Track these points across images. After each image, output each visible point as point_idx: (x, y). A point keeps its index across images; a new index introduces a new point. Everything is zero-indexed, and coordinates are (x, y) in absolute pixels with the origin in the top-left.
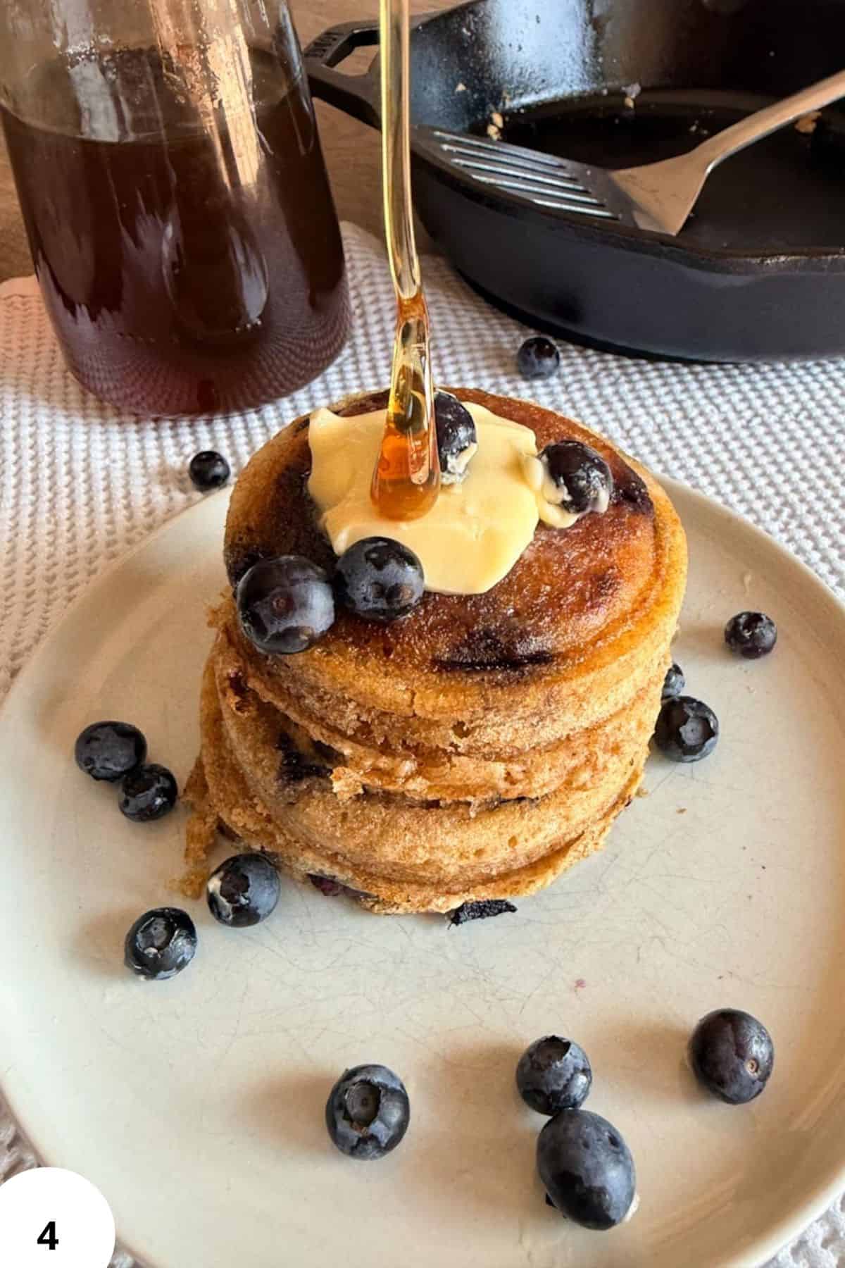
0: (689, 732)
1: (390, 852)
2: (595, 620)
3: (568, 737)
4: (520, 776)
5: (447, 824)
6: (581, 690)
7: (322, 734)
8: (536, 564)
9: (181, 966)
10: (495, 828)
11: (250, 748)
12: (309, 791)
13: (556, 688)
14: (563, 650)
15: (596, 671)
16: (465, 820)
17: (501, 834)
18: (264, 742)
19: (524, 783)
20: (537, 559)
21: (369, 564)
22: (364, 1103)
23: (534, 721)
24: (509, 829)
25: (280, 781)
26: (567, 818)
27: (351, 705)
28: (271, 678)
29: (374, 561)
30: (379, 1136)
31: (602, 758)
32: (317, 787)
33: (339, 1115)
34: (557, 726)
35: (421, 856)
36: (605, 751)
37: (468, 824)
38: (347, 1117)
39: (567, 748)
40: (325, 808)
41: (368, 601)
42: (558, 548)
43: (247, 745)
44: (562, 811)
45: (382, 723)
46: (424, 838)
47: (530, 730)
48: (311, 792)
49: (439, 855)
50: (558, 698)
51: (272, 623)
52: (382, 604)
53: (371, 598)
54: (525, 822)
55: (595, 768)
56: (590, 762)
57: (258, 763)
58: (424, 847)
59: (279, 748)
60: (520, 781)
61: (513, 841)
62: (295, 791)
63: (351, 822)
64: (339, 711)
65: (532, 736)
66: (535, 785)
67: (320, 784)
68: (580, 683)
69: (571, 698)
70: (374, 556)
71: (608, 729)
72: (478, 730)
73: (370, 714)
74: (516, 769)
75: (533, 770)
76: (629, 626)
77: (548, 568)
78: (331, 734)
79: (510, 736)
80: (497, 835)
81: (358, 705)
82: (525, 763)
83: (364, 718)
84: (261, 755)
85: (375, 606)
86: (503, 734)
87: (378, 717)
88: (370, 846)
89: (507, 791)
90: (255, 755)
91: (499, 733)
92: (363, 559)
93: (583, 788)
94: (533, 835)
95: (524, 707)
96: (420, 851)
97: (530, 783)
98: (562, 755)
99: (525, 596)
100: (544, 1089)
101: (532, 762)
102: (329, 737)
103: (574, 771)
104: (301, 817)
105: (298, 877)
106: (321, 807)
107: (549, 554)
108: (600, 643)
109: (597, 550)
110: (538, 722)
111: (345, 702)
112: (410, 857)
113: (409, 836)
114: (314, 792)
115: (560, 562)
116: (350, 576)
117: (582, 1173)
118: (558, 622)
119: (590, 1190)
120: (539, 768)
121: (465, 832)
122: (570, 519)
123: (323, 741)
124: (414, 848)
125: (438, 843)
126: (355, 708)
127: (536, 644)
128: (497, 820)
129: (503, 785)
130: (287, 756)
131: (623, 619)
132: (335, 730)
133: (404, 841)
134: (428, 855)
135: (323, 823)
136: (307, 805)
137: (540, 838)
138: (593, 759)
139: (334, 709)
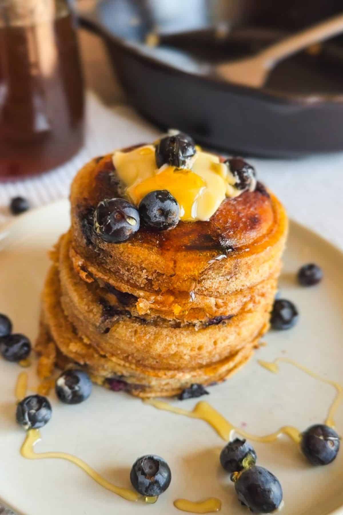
0: (286, 313)
1: (158, 348)
2: (253, 235)
3: (241, 290)
4: (222, 304)
5: (185, 333)
6: (249, 262)
7: (128, 288)
8: (224, 211)
9: (46, 421)
10: (208, 335)
11: (86, 304)
12: (118, 321)
13: (239, 260)
14: (240, 246)
15: (255, 254)
16: (193, 332)
17: (210, 338)
18: (92, 301)
19: (224, 308)
20: (225, 209)
21: (158, 199)
22: (151, 468)
23: (228, 277)
24: (214, 335)
25: (104, 317)
26: (239, 334)
27: (144, 271)
28: (100, 265)
29: (160, 199)
30: (160, 481)
31: (257, 298)
32: (121, 319)
33: (139, 474)
34: (238, 281)
35: (173, 349)
36: (259, 295)
37: (195, 334)
38: (143, 473)
39: (241, 294)
40: (126, 328)
41: (157, 218)
42: (233, 205)
43: (84, 303)
44: (237, 330)
45: (158, 280)
46: (175, 339)
47: (227, 282)
48: (119, 321)
49: (182, 348)
50: (240, 265)
51: (115, 225)
52: (162, 219)
53: (158, 216)
54: (221, 333)
55: (254, 302)
56: (252, 300)
57: (91, 311)
58: (175, 344)
59: (101, 304)
60: (222, 307)
61: (215, 343)
62: (111, 322)
63: (140, 333)
64: (138, 274)
65: (226, 286)
66: (229, 309)
67: (123, 318)
68: (249, 259)
69: (245, 266)
70: (160, 196)
71: (259, 287)
72: (203, 281)
73: (152, 275)
74: (220, 301)
75: (227, 302)
76: (267, 239)
77: (230, 212)
78: (132, 288)
79: (217, 285)
80: (208, 338)
81: (147, 272)
82: (223, 299)
83: (150, 278)
84: (91, 307)
85: (159, 220)
86: (214, 284)
87: (156, 277)
88: (149, 346)
89: (216, 312)
90: (89, 308)
91: (212, 283)
92: (155, 198)
93: (250, 311)
94: (224, 340)
95: (225, 268)
96: (173, 347)
97: (226, 308)
98: (240, 297)
99: (221, 223)
100: (236, 458)
101: (226, 299)
102: (131, 289)
103: (245, 304)
104: (115, 334)
105: (100, 381)
106: (125, 327)
107: (229, 207)
108: (255, 245)
109: (249, 207)
110: (230, 279)
111: (142, 269)
112: (168, 350)
113: (168, 339)
114: (120, 322)
115: (235, 210)
116: (149, 205)
117: (260, 483)
118: (237, 234)
119: (264, 490)
120: (230, 301)
121: (194, 337)
122: (238, 193)
123: (129, 292)
124: (170, 345)
125: (182, 341)
126: (146, 273)
127: (228, 243)
128: (208, 331)
129: (215, 309)
130: (105, 307)
131: (264, 236)
132: (135, 286)
133: (166, 341)
134: (176, 348)
135: (126, 335)
136: (118, 327)
137: (227, 343)
138: (253, 298)
139: (135, 274)
